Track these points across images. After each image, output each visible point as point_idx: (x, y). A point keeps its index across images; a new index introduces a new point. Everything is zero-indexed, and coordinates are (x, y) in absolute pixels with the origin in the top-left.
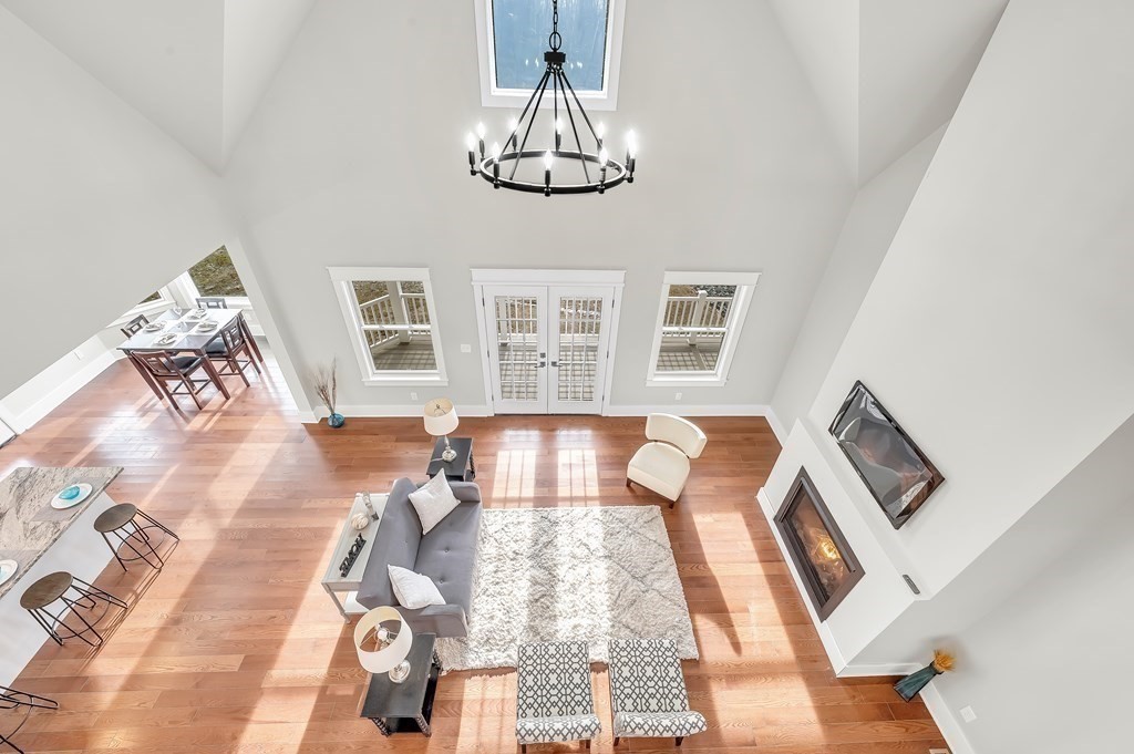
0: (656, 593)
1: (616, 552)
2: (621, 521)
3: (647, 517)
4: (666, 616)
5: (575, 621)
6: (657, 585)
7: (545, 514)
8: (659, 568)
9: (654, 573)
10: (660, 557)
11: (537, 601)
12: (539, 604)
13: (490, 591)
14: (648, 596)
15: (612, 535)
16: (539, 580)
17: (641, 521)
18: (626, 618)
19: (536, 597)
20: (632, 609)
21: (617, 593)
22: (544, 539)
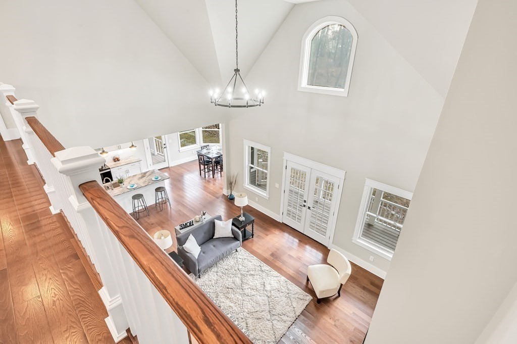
0: (271, 324)
1: (273, 297)
2: (288, 289)
3: (301, 297)
4: (265, 335)
5: (232, 305)
6: (275, 322)
7: (262, 265)
8: (285, 318)
9: (279, 317)
10: (288, 314)
11: (228, 288)
12: (227, 290)
13: (218, 274)
14: (267, 322)
15: (278, 291)
16: (236, 283)
17: (297, 296)
18: (250, 321)
19: (229, 287)
20: (256, 320)
21: (256, 311)
22: (252, 273)
